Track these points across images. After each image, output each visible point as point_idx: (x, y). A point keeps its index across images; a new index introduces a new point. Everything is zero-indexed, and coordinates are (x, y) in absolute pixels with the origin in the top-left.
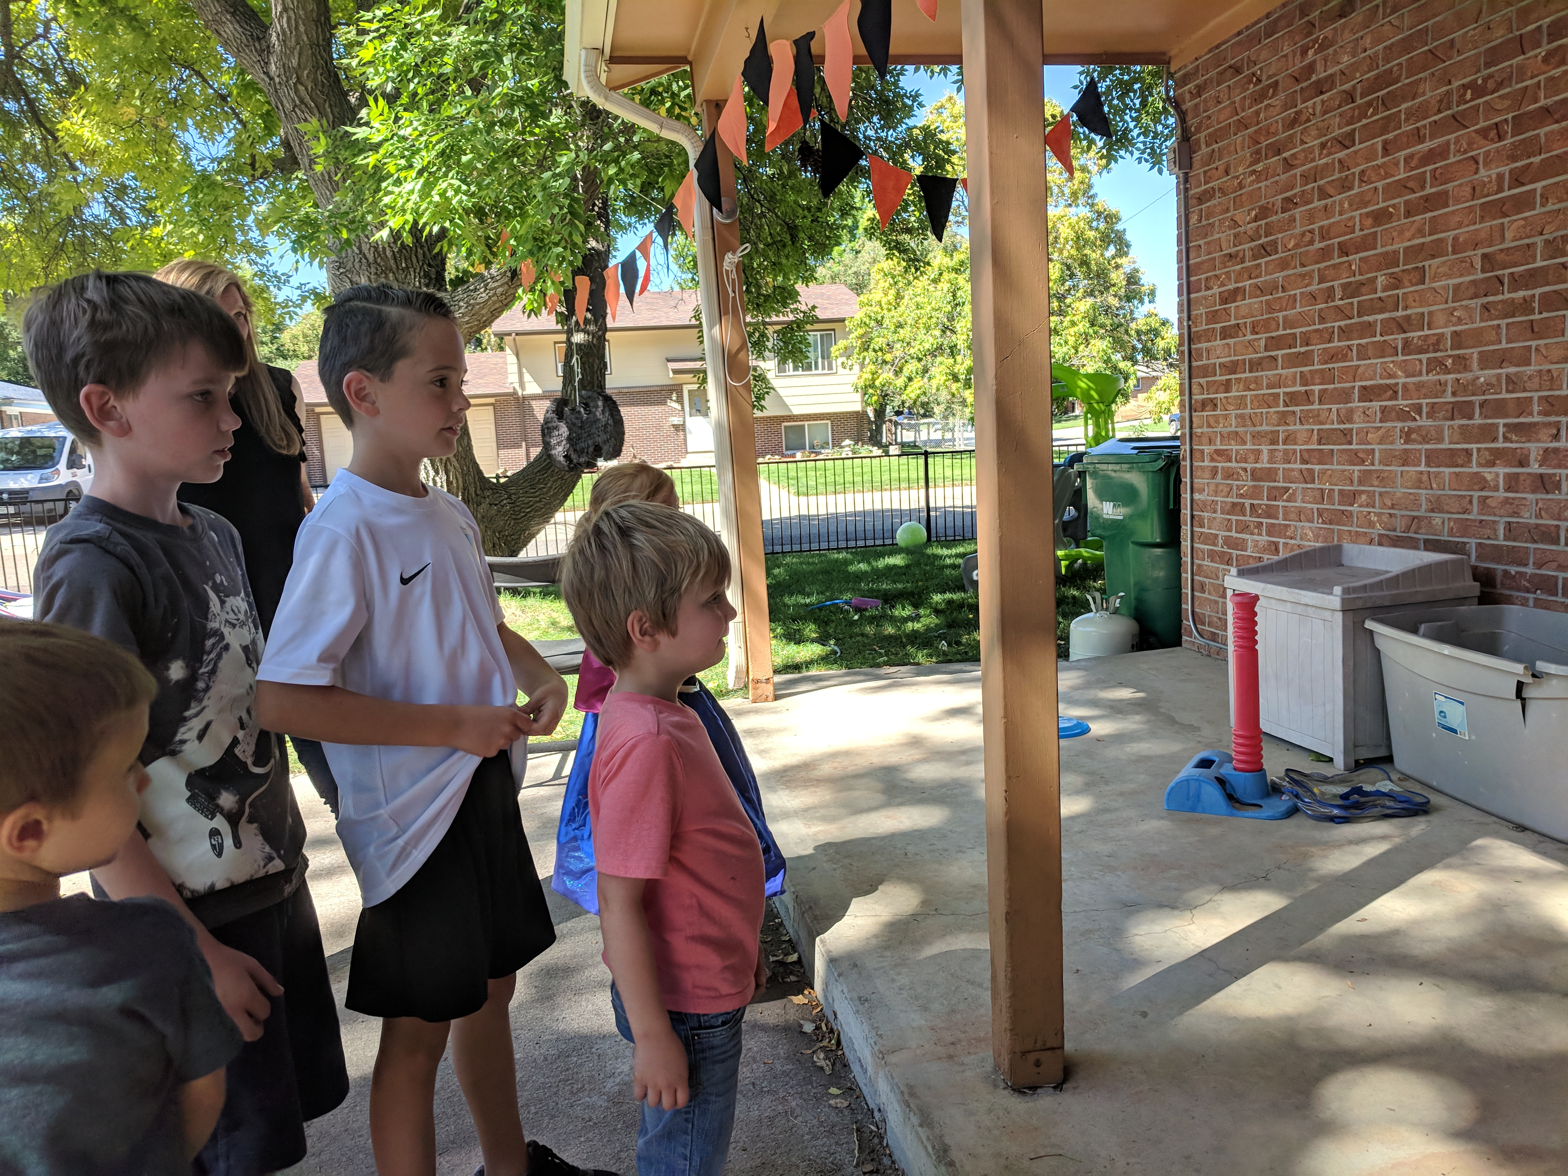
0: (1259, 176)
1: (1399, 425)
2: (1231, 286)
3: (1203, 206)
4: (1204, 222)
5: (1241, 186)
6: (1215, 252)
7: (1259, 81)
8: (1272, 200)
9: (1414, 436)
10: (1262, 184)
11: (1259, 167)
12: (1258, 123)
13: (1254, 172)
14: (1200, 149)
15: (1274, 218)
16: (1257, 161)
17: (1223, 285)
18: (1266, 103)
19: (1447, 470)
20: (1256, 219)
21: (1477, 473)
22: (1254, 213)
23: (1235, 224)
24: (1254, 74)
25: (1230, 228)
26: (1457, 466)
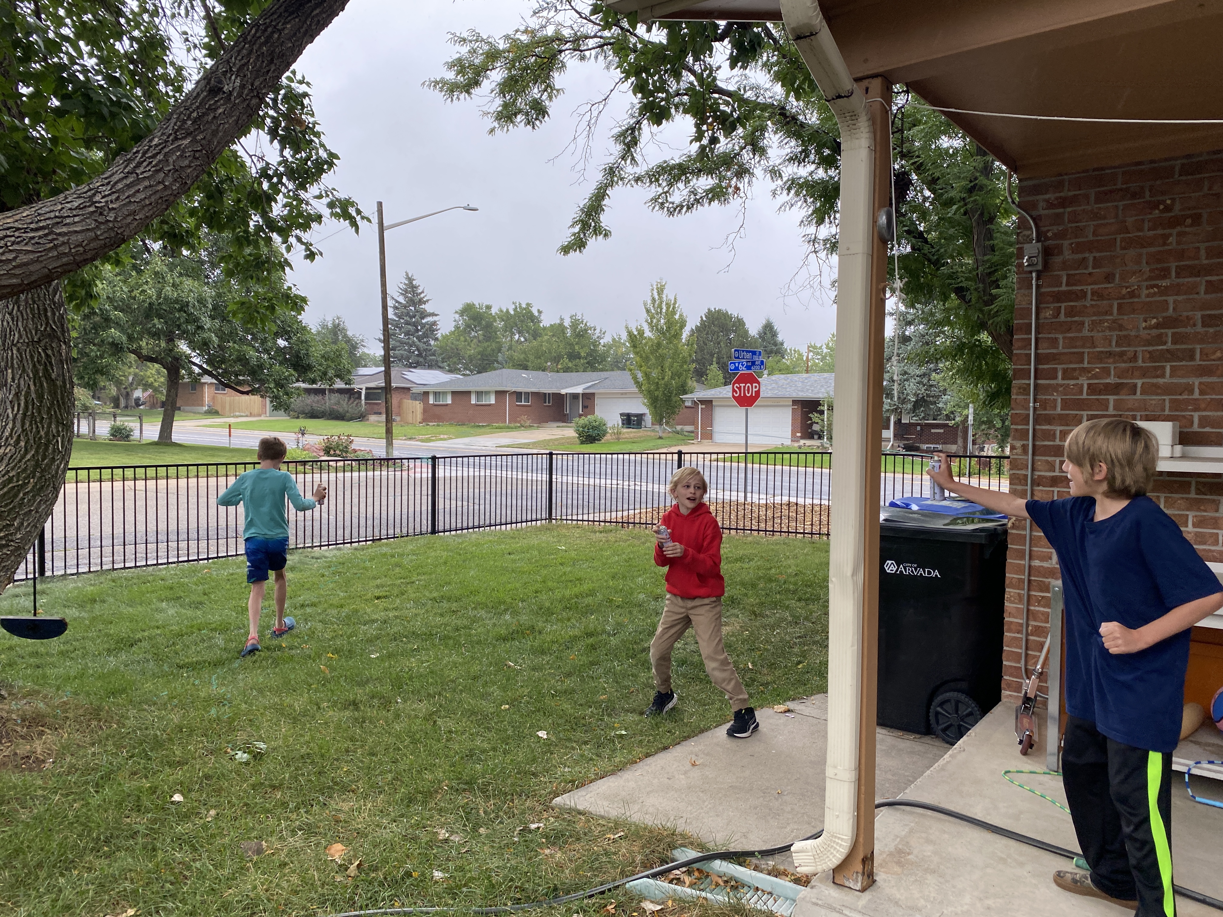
0: (1164, 292)
2: (1111, 380)
3: (1063, 305)
4: (1062, 317)
5: (1132, 294)
6: (1083, 346)
7: (1168, 209)
8: (1185, 314)
10: (1171, 299)
11: (1164, 283)
12: (1164, 244)
13: (1157, 286)
14: (1061, 253)
15: (1189, 330)
16: (1164, 277)
17: (1095, 377)
18: (1179, 229)
20: (1157, 326)
22: (1155, 321)
23: (1121, 328)
24: (1160, 202)
25: (1110, 329)
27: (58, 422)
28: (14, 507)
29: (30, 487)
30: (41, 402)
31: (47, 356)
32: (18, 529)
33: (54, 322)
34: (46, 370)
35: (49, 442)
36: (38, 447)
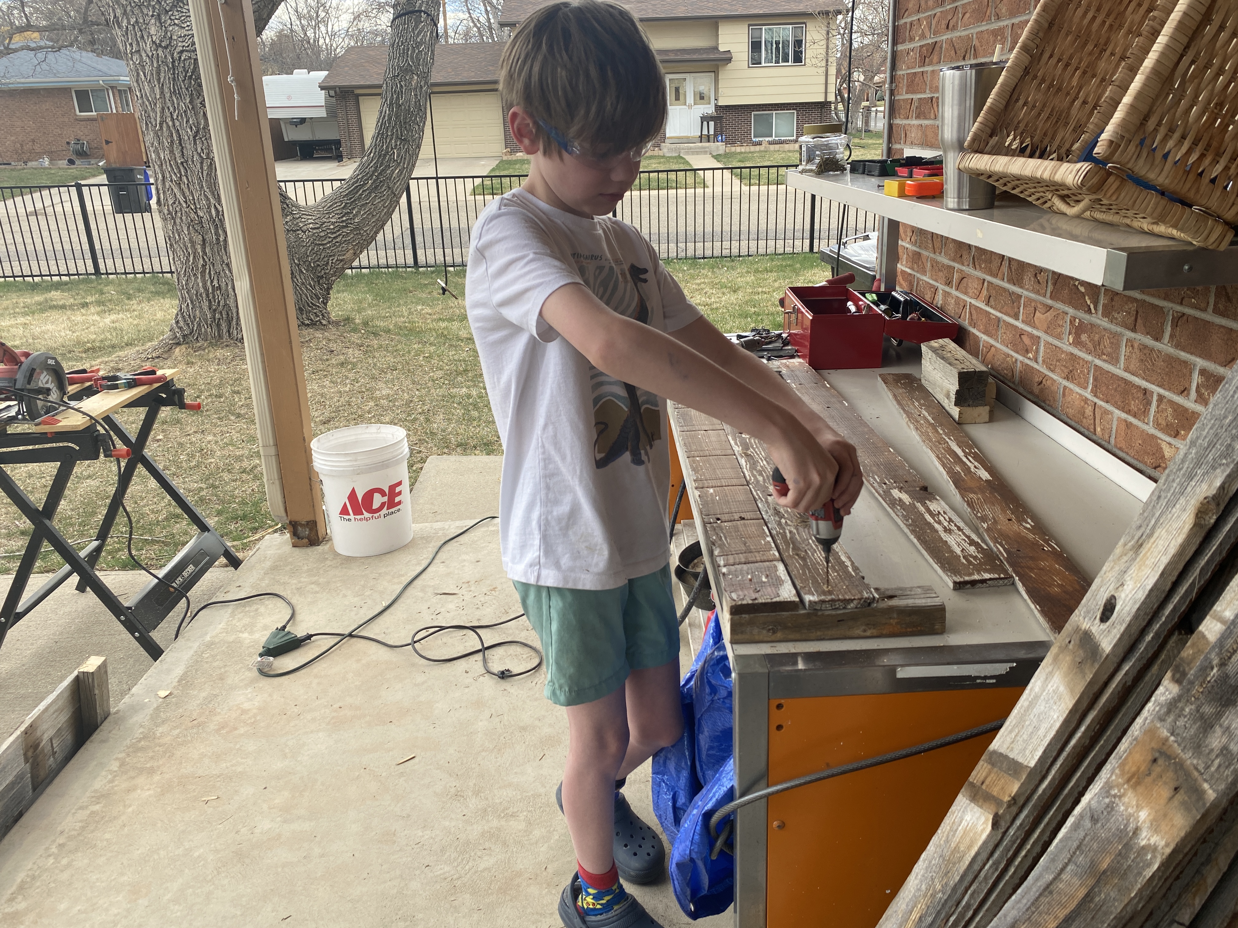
1: (1071, 311)
9: (1084, 337)
19: (1118, 413)
21: (1153, 437)
26: (1128, 412)
27: (397, 137)
28: (355, 200)
29: (368, 185)
30: (389, 123)
31: (401, 86)
32: (355, 216)
33: (412, 58)
34: (398, 98)
35: (387, 153)
36: (380, 157)
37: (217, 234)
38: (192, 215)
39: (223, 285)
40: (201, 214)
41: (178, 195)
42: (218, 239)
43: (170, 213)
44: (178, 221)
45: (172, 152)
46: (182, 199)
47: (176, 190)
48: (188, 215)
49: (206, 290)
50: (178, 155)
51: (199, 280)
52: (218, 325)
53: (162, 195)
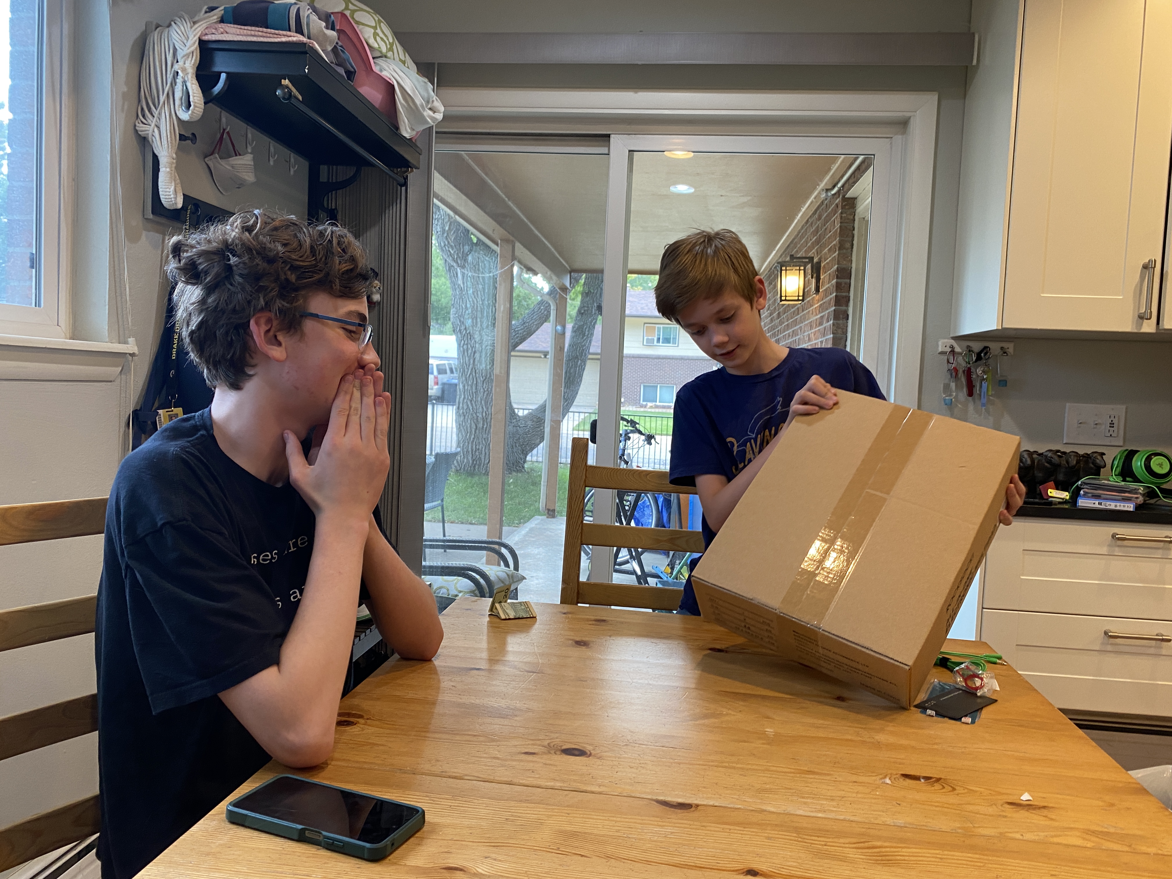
37: (483, 424)
38: (474, 415)
39: (480, 448)
40: (478, 414)
41: (470, 405)
42: (483, 427)
43: (463, 413)
44: (466, 417)
45: (472, 387)
46: (471, 408)
47: (469, 403)
48: (472, 414)
49: (472, 450)
50: (474, 388)
51: (470, 445)
52: (474, 467)
53: (461, 405)
